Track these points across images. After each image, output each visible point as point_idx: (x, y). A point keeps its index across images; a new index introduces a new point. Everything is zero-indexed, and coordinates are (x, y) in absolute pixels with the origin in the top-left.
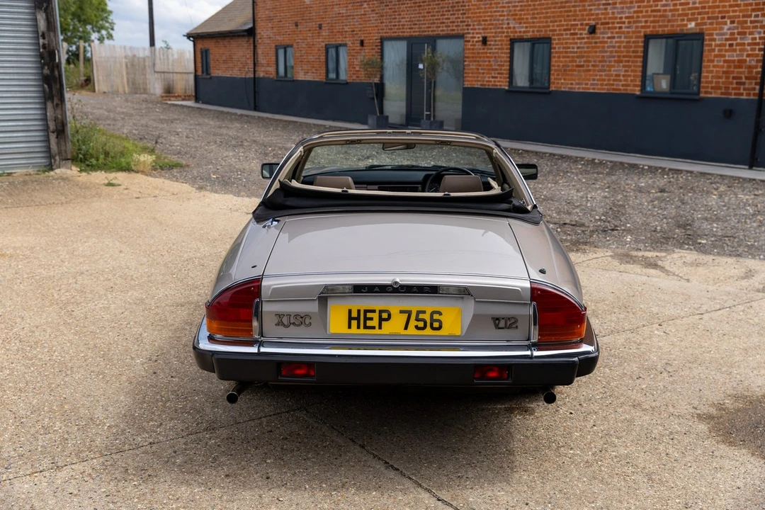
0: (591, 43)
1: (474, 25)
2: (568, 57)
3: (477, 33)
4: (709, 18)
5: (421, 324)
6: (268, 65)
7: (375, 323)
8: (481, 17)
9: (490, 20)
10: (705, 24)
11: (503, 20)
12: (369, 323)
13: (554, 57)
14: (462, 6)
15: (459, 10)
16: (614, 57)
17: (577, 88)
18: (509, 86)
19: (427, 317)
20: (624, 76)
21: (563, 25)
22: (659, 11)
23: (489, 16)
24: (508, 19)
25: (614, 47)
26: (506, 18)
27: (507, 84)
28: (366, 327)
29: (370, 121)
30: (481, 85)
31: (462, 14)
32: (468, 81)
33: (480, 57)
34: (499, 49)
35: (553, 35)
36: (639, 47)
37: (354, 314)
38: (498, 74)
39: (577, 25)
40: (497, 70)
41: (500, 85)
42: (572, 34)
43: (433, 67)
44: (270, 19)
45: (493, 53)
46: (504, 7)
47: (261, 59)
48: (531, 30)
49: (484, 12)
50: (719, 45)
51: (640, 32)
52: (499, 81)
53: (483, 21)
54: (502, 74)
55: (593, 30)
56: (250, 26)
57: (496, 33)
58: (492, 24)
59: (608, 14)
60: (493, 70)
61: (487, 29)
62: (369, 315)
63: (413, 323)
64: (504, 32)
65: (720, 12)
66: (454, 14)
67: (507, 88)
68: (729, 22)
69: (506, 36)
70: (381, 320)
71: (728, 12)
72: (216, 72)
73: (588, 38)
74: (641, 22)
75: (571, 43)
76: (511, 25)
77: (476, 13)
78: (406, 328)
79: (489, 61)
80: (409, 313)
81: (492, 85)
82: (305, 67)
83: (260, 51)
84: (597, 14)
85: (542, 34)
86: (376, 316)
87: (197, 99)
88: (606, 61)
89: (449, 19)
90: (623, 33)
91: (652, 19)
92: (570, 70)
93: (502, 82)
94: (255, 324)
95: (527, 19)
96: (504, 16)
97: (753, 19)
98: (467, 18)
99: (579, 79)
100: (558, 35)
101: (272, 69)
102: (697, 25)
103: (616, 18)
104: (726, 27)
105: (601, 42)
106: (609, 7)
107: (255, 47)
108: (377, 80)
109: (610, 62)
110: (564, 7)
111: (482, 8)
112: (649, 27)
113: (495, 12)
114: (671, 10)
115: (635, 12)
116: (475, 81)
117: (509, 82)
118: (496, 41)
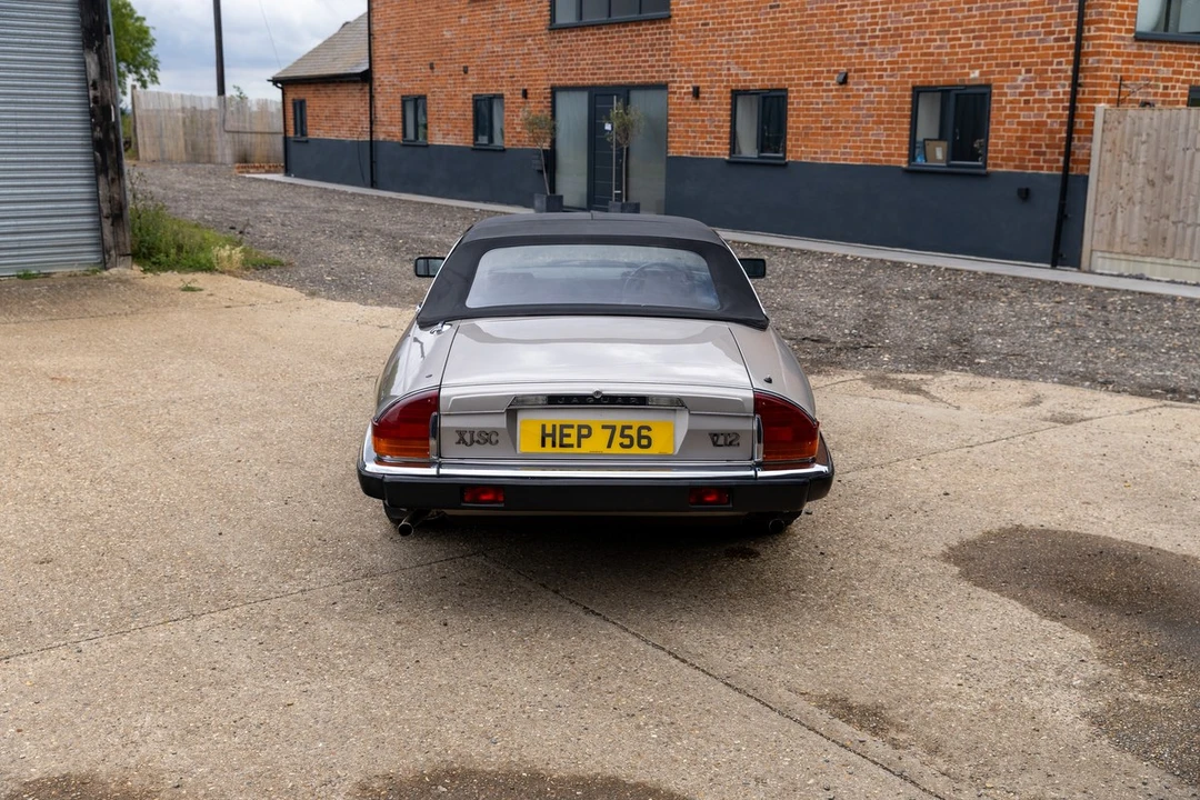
0: (841, 97)
1: (681, 71)
2: (811, 116)
3: (686, 82)
4: (997, 65)
5: (627, 441)
6: (391, 124)
7: (573, 440)
8: (691, 59)
9: (704, 64)
10: (993, 73)
11: (721, 64)
12: (566, 441)
13: (792, 116)
14: (665, 44)
15: (661, 50)
16: (872, 116)
17: (823, 159)
18: (730, 155)
19: (633, 433)
20: (885, 142)
21: (803, 72)
22: (932, 54)
23: (702, 58)
24: (728, 63)
25: (872, 103)
26: (725, 61)
27: (728, 152)
28: (562, 446)
29: (537, 203)
30: (692, 153)
31: (664, 55)
32: (675, 148)
33: (691, 115)
34: (716, 104)
35: (790, 86)
36: (905, 103)
37: (549, 430)
38: (716, 138)
39: (822, 72)
40: (713, 132)
41: (718, 154)
42: (815, 84)
43: (625, 130)
44: (393, 59)
45: (709, 109)
46: (723, 46)
47: (381, 115)
48: (760, 78)
49: (695, 53)
50: (1011, 102)
51: (907, 83)
52: (716, 149)
53: (694, 65)
54: (720, 138)
55: (844, 81)
56: (365, 67)
57: (711, 81)
58: (707, 70)
59: (864, 57)
60: (707, 132)
61: (700, 76)
62: (566, 431)
63: (617, 439)
64: (722, 81)
65: (1012, 57)
66: (654, 55)
67: (727, 158)
68: (1023, 71)
69: (725, 87)
70: (580, 436)
71: (1023, 57)
72: (314, 133)
73: (837, 90)
74: (907, 69)
75: (814, 97)
76: (732, 72)
77: (684, 54)
78: (609, 446)
79: (703, 121)
80: (613, 428)
81: (707, 154)
82: (444, 126)
83: (379, 103)
84: (850, 58)
85: (775, 84)
86: (574, 432)
87: (287, 172)
88: (861, 122)
89: (647, 61)
90: (884, 83)
91: (922, 65)
92: (813, 134)
93: (721, 149)
94: (433, 443)
95: (755, 62)
96: (723, 58)
97: (1054, 67)
98: (671, 60)
99: (825, 147)
100: (796, 85)
101: (397, 130)
102: (982, 74)
103: (875, 63)
104: (1020, 78)
105: (854, 96)
106: (865, 48)
107: (372, 98)
108: (546, 146)
109: (867, 123)
110: (805, 48)
111: (692, 48)
112: (919, 76)
113: (710, 52)
114: (947, 54)
115: (900, 55)
116: (684, 148)
117: (730, 149)
118: (712, 93)
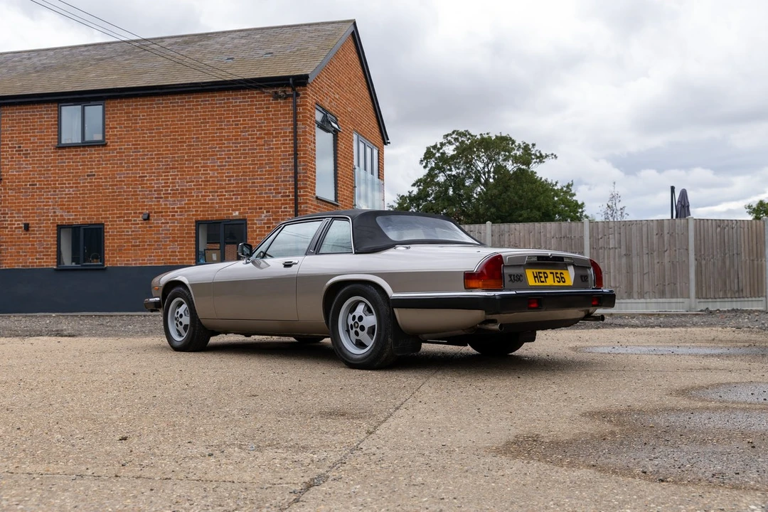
0: (146, 227)
1: (12, 214)
2: (124, 239)
3: (17, 221)
4: (249, 209)
8: (21, 206)
9: (33, 209)
10: (247, 213)
11: (48, 209)
13: (108, 239)
16: (169, 238)
17: (133, 264)
18: (57, 266)
20: (179, 252)
21: (116, 214)
22: (208, 203)
23: (30, 206)
24: (53, 209)
25: (169, 230)
26: (51, 207)
27: (56, 264)
32: (6, 263)
33: (21, 242)
34: (44, 234)
35: (107, 222)
36: (192, 230)
38: (44, 255)
39: (131, 213)
40: (42, 252)
41: (47, 265)
42: (125, 221)
45: (37, 238)
46: (50, 198)
48: (81, 217)
49: (24, 203)
50: (259, 228)
51: (192, 219)
52: (45, 262)
53: (24, 210)
54: (49, 255)
55: (148, 218)
57: (40, 220)
58: (36, 213)
59: (161, 205)
60: (37, 252)
61: (29, 217)
64: (49, 220)
65: (257, 205)
67: (55, 267)
68: (265, 212)
69: (52, 223)
71: (264, 205)
73: (141, 224)
74: (192, 211)
75: (125, 228)
76: (58, 214)
79: (33, 245)
81: (37, 266)
84: (151, 205)
85: (94, 221)
88: (161, 241)
90: (176, 219)
91: (202, 209)
92: (125, 250)
93: (49, 262)
95: (76, 208)
96: (50, 205)
97: (283, 210)
99: (134, 257)
100: (111, 221)
102: (240, 213)
103: (169, 208)
104: (263, 215)
105: (155, 227)
106: (161, 200)
109: (166, 241)
110: (117, 199)
111: (21, 199)
112: (200, 215)
113: (37, 202)
114: (217, 203)
115: (185, 204)
116: (16, 263)
117: (57, 262)
118: (40, 227)
